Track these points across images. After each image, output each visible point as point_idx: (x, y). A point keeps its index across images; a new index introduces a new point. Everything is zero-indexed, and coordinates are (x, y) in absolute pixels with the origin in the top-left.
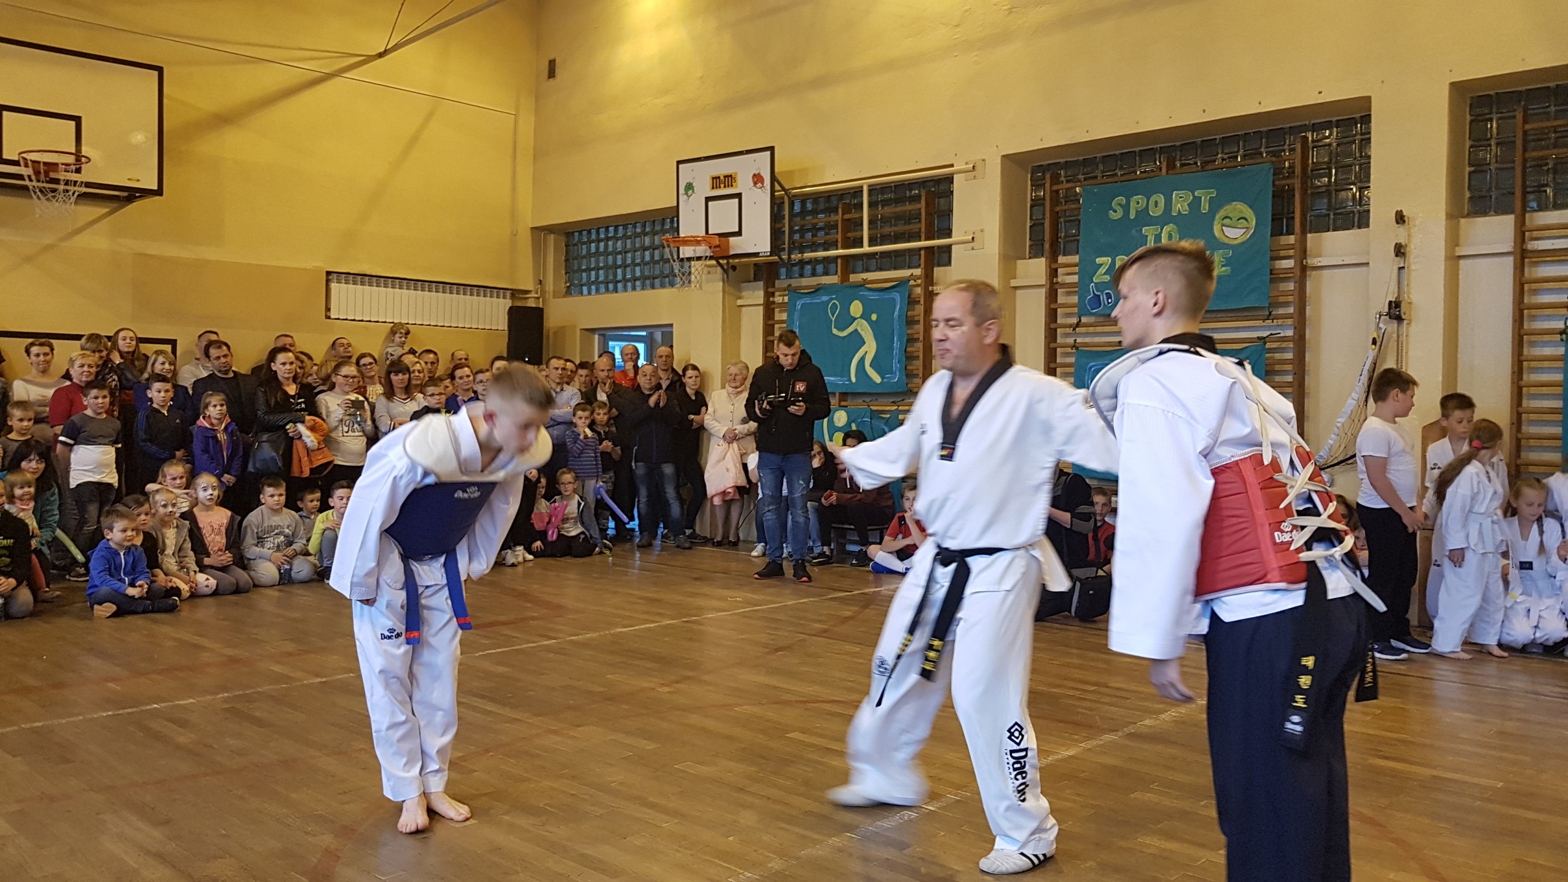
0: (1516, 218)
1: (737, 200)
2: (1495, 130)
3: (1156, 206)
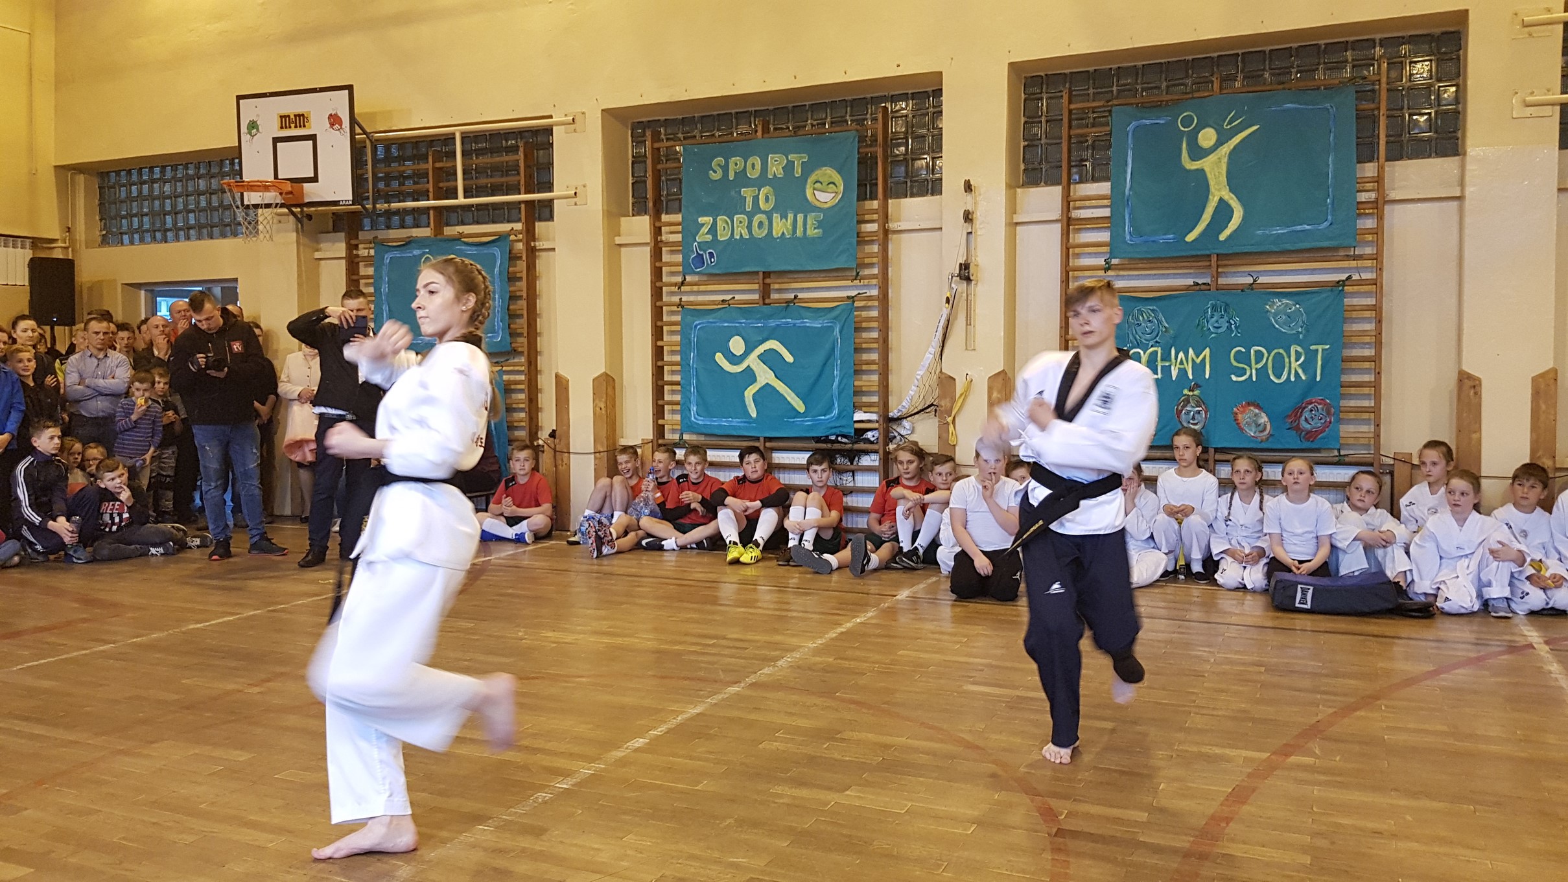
0: (1063, 188)
1: (311, 142)
2: (1045, 109)
3: (753, 168)
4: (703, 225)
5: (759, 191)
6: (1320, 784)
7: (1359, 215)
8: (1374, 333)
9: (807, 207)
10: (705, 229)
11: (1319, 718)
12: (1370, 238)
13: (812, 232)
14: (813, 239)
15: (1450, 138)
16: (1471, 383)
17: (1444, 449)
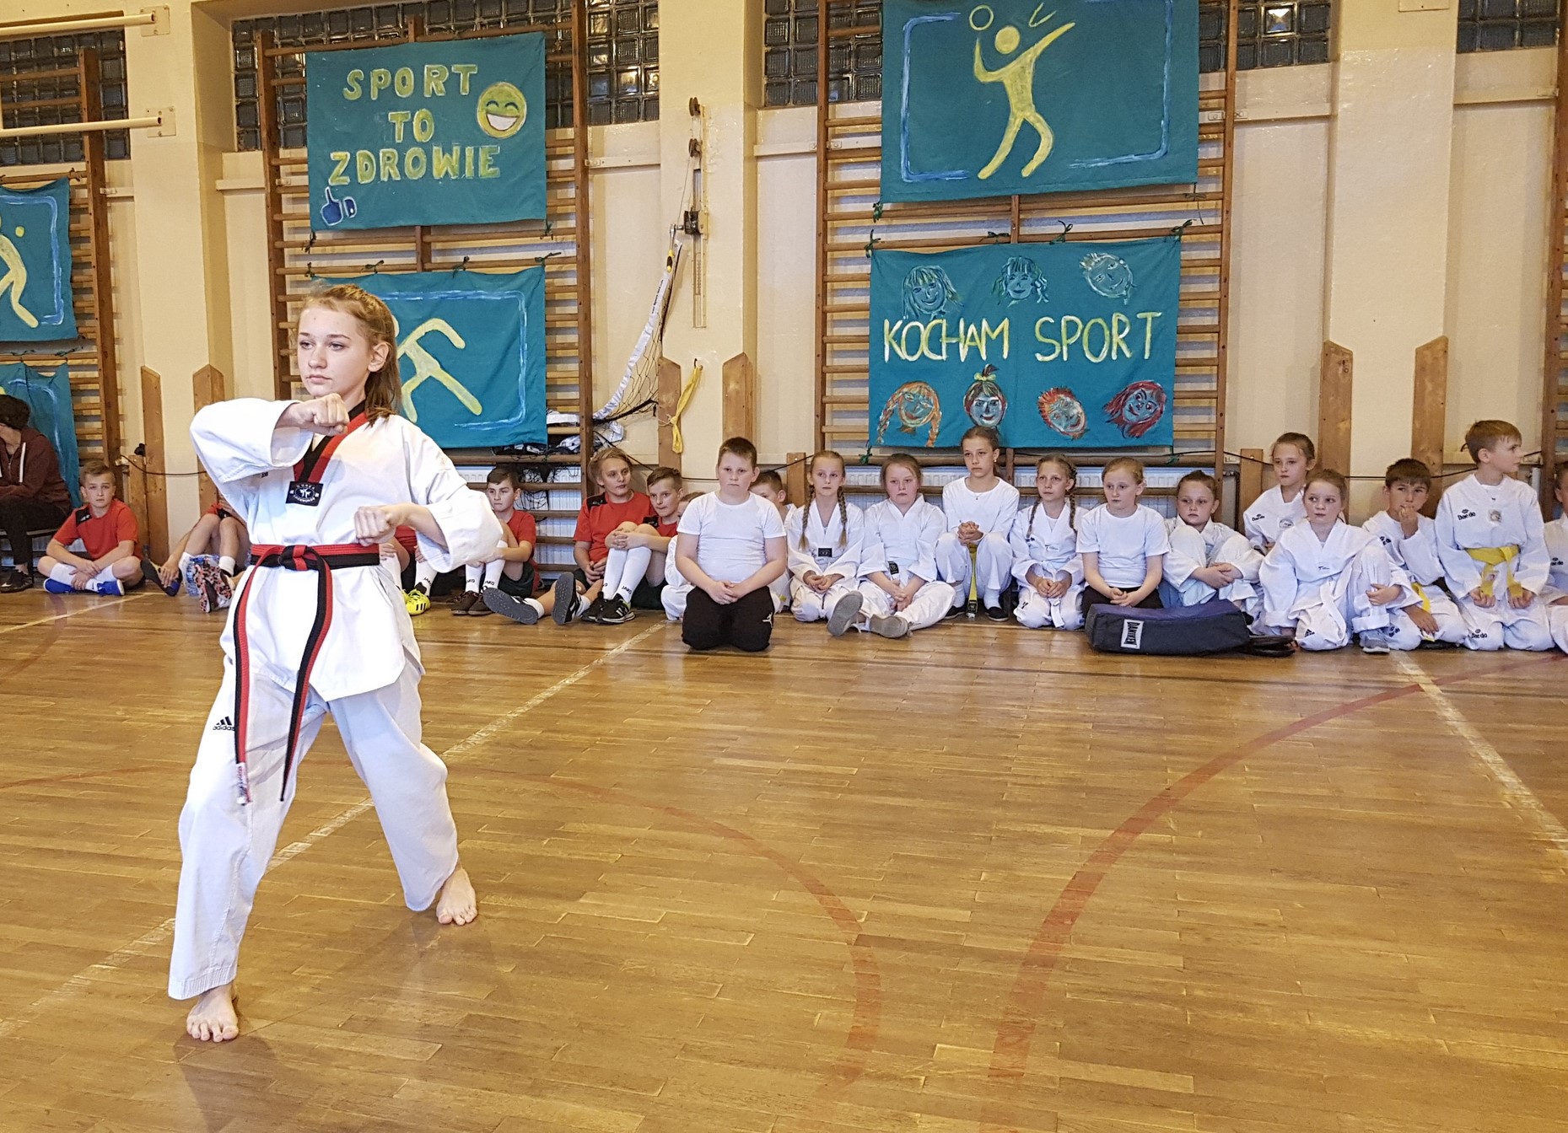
0: (819, 111)
3: (404, 84)
4: (339, 161)
5: (413, 116)
6: (1181, 866)
7: (1202, 141)
8: (1218, 296)
9: (478, 138)
10: (340, 169)
11: (1169, 784)
12: (1213, 171)
13: (485, 172)
14: (488, 181)
15: (1318, 39)
16: (1339, 358)
17: (1304, 443)
